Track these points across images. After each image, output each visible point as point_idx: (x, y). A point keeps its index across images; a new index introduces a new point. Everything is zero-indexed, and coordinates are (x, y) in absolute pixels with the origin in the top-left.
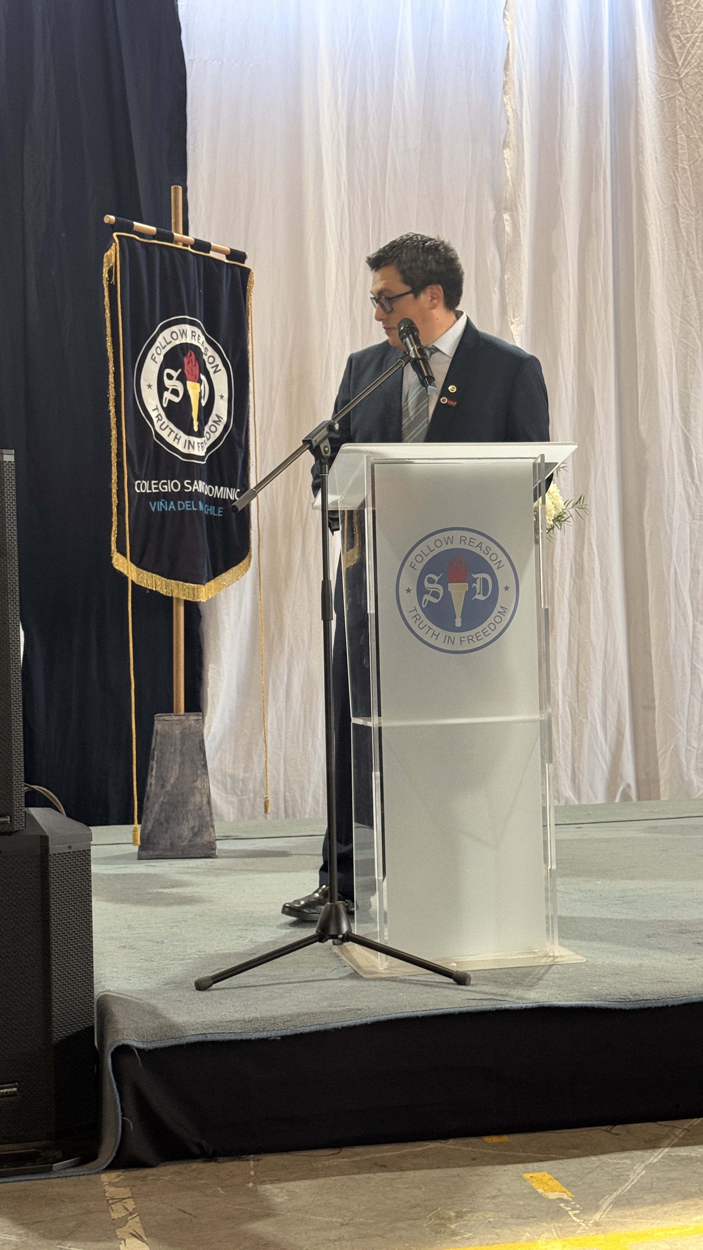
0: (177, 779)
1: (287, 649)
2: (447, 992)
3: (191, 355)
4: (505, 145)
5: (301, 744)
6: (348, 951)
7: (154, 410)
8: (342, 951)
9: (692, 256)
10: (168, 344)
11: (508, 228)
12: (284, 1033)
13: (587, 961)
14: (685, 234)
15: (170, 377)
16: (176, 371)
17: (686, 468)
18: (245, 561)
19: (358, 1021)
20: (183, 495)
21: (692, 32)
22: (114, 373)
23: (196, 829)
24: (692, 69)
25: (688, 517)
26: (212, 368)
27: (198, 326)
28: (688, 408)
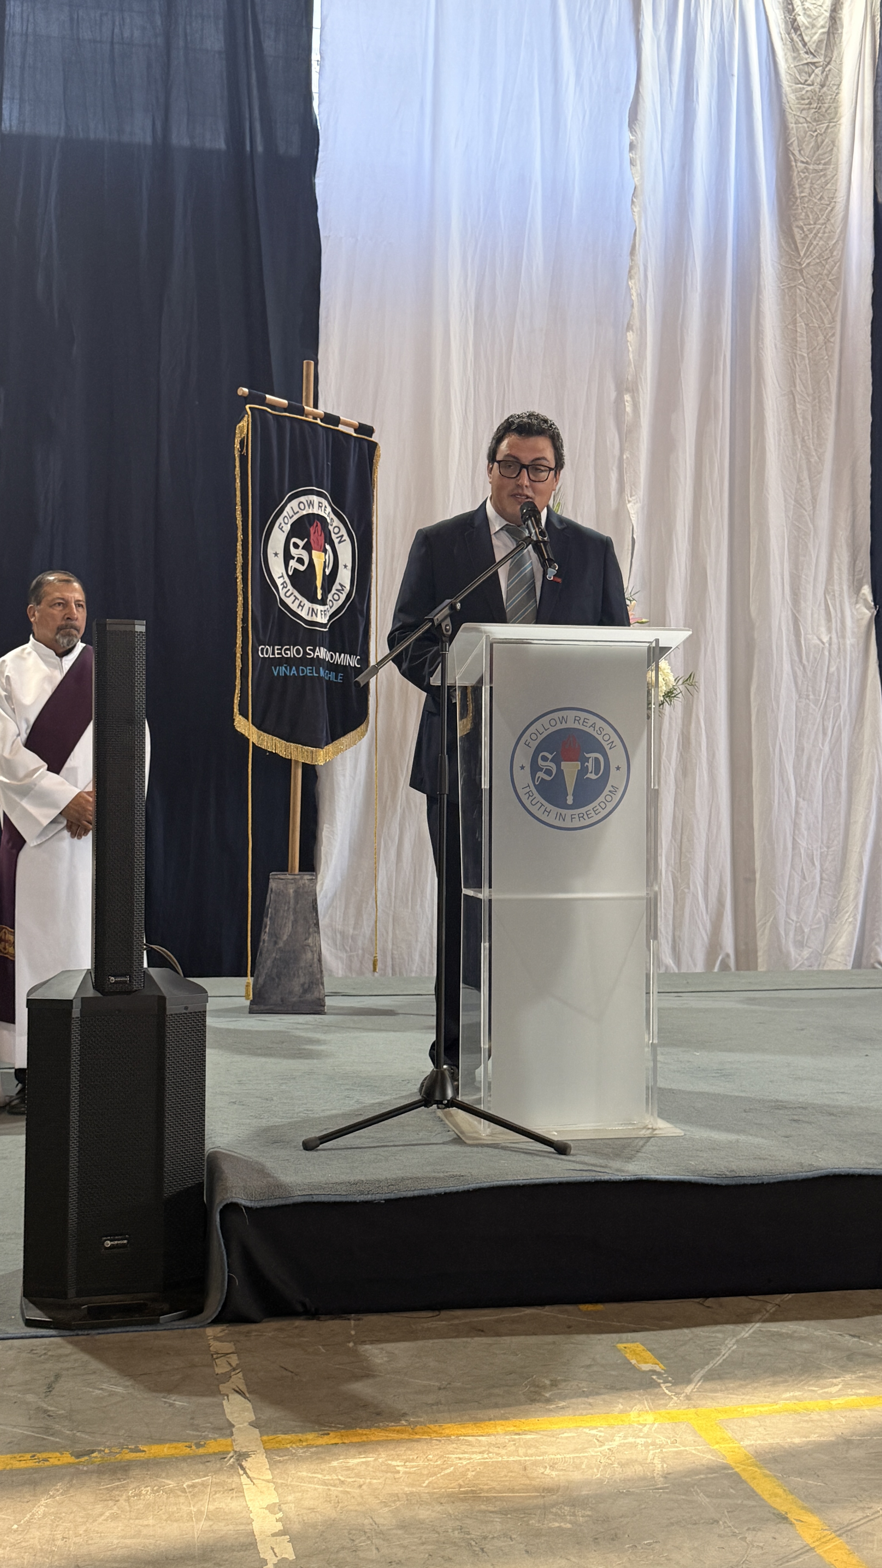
0: (290, 936)
1: (399, 810)
2: (547, 1161)
3: (317, 526)
4: (629, 327)
5: (410, 904)
6: (451, 1115)
7: (279, 578)
8: (446, 1115)
9: (807, 442)
10: (295, 514)
11: (629, 409)
12: (388, 1196)
13: (685, 1135)
14: (801, 420)
15: (296, 546)
16: (303, 540)
17: (794, 648)
18: (363, 727)
19: (461, 1188)
20: (305, 661)
21: (815, 224)
22: (242, 541)
23: (306, 986)
24: (814, 259)
25: (795, 696)
26: (337, 538)
27: (326, 498)
28: (799, 589)
